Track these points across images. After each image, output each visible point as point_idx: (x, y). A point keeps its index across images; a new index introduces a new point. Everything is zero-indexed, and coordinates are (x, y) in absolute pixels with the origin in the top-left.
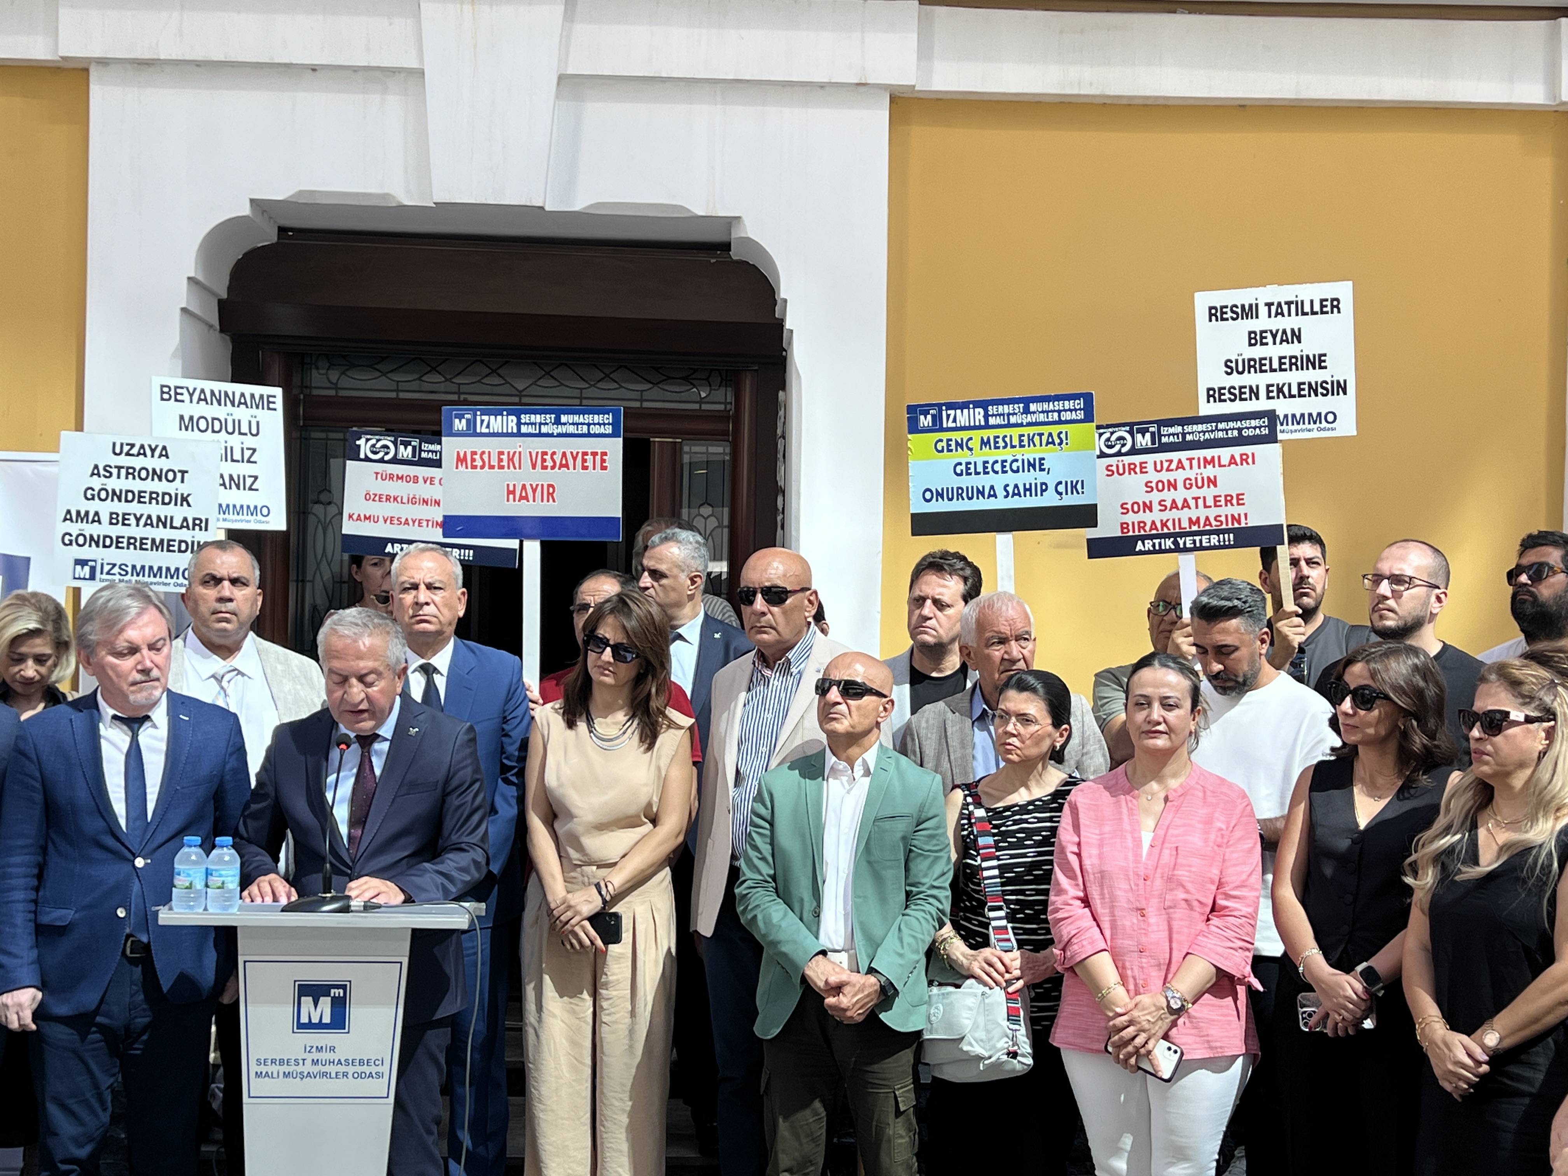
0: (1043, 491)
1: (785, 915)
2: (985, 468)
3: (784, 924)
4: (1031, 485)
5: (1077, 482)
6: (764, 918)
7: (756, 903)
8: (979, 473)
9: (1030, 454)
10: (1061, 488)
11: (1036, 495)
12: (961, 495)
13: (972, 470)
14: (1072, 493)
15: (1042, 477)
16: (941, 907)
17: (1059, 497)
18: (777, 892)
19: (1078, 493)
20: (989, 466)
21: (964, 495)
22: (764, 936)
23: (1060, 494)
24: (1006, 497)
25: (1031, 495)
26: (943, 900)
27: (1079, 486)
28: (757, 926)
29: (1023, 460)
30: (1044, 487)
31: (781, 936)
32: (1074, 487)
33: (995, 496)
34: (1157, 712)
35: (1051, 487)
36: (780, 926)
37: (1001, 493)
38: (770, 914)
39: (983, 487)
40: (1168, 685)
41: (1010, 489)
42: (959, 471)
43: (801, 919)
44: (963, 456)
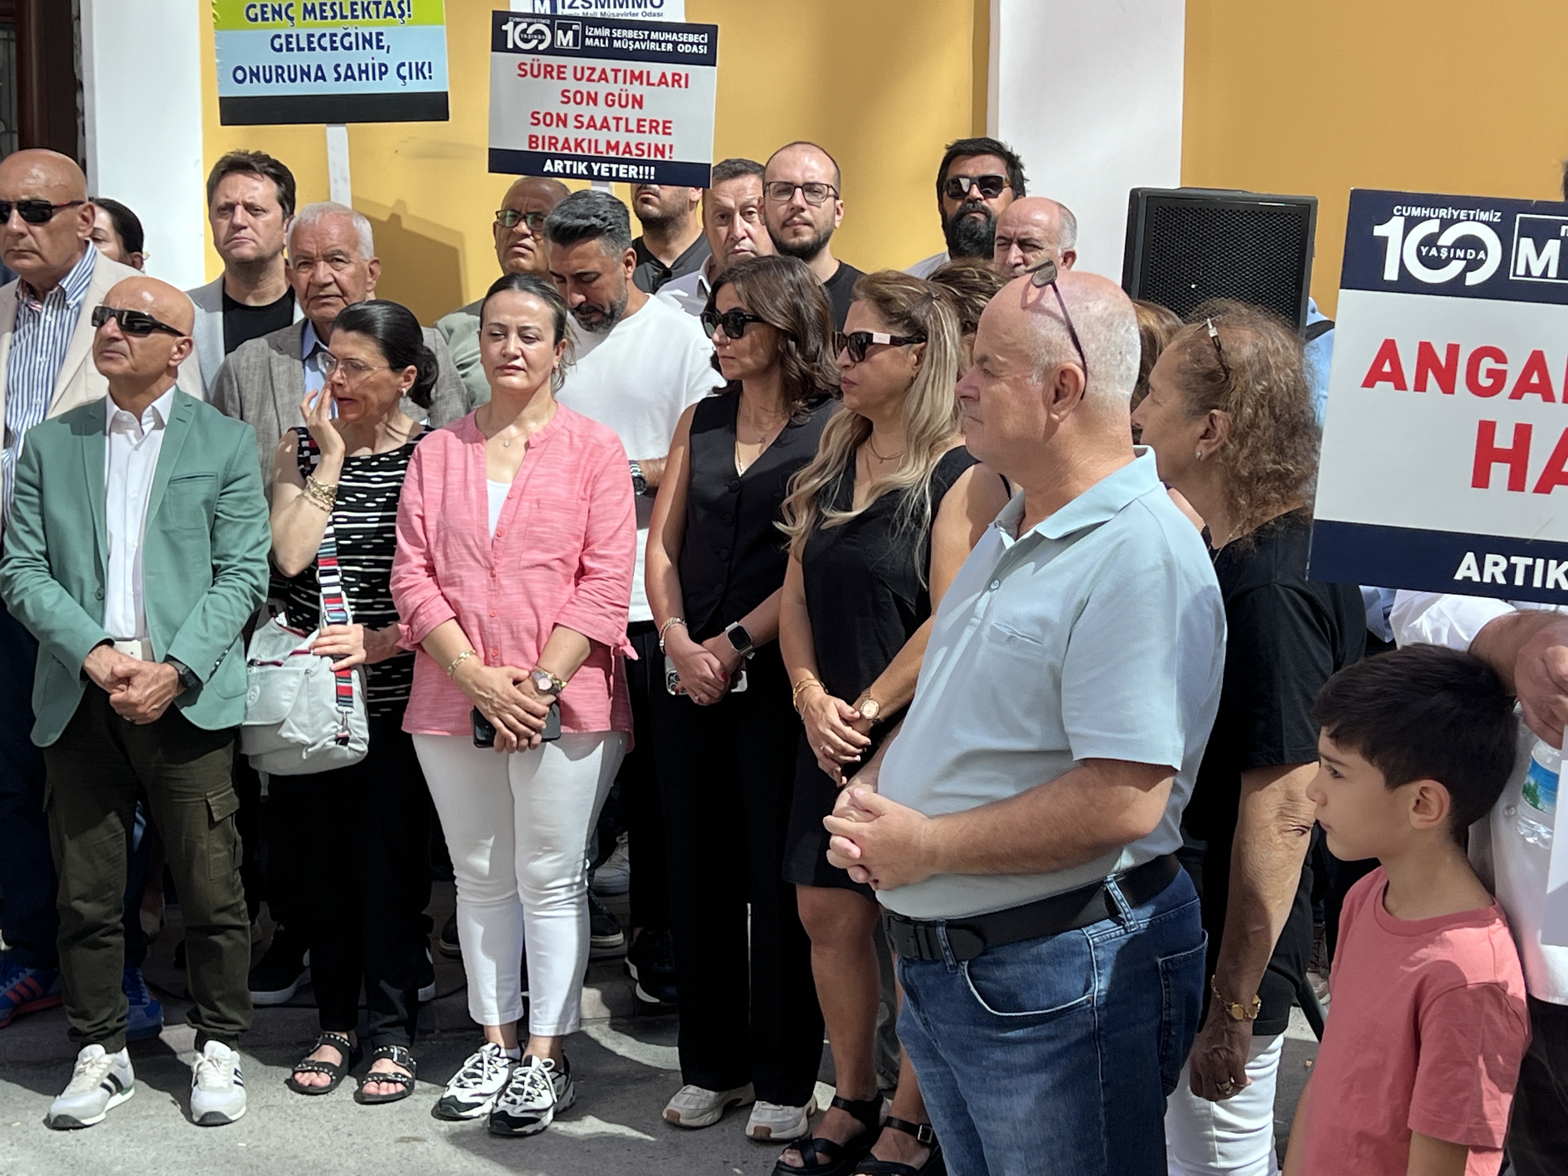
0: (382, 74)
1: (60, 599)
2: (310, 42)
3: (57, 610)
4: (367, 65)
5: (423, 64)
6: (33, 603)
7: (23, 586)
8: (303, 49)
9: (366, 27)
10: (404, 71)
11: (374, 79)
12: (282, 75)
13: (294, 45)
14: (418, 78)
15: (381, 56)
16: (255, 583)
17: (401, 81)
18: (51, 571)
19: (425, 78)
20: (315, 40)
21: (286, 76)
22: (34, 624)
23: (404, 78)
24: (338, 79)
25: (367, 79)
26: (259, 575)
27: (426, 70)
28: (25, 614)
29: (357, 34)
30: (383, 70)
31: (55, 624)
32: (420, 70)
33: (323, 78)
34: (514, 344)
35: (392, 70)
36: (53, 613)
37: (330, 75)
38: (40, 600)
39: (309, 67)
40: (529, 312)
41: (342, 70)
42: (277, 46)
43: (82, 604)
44: (283, 27)
